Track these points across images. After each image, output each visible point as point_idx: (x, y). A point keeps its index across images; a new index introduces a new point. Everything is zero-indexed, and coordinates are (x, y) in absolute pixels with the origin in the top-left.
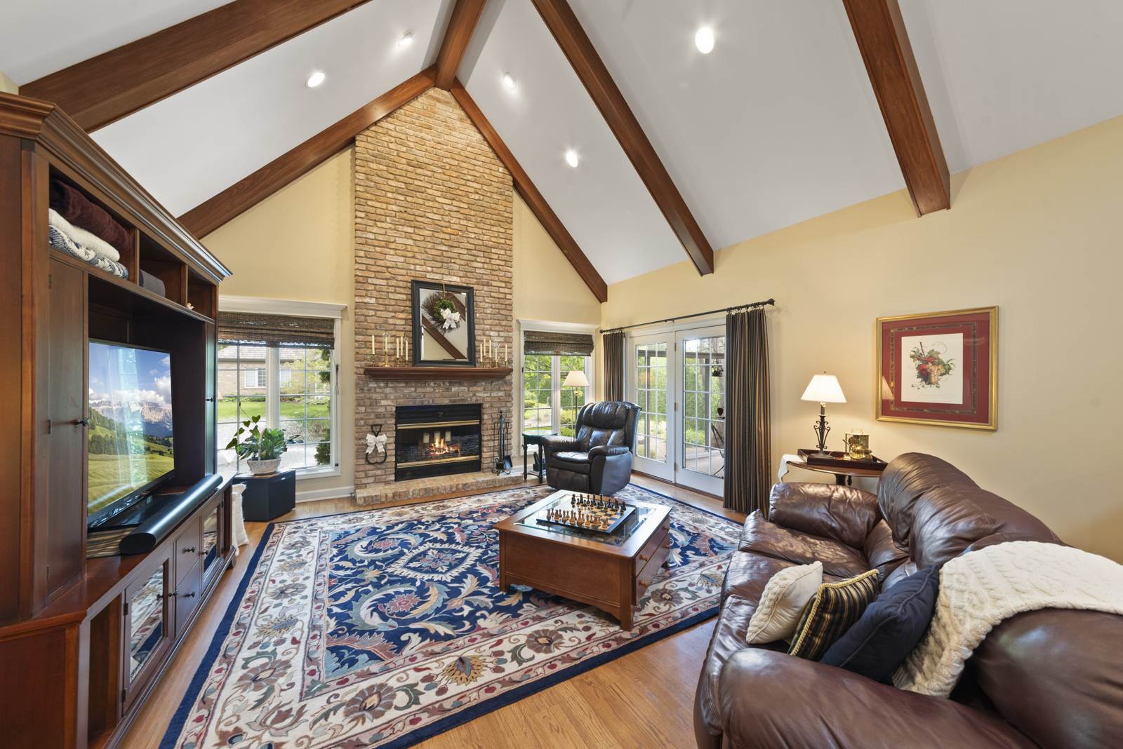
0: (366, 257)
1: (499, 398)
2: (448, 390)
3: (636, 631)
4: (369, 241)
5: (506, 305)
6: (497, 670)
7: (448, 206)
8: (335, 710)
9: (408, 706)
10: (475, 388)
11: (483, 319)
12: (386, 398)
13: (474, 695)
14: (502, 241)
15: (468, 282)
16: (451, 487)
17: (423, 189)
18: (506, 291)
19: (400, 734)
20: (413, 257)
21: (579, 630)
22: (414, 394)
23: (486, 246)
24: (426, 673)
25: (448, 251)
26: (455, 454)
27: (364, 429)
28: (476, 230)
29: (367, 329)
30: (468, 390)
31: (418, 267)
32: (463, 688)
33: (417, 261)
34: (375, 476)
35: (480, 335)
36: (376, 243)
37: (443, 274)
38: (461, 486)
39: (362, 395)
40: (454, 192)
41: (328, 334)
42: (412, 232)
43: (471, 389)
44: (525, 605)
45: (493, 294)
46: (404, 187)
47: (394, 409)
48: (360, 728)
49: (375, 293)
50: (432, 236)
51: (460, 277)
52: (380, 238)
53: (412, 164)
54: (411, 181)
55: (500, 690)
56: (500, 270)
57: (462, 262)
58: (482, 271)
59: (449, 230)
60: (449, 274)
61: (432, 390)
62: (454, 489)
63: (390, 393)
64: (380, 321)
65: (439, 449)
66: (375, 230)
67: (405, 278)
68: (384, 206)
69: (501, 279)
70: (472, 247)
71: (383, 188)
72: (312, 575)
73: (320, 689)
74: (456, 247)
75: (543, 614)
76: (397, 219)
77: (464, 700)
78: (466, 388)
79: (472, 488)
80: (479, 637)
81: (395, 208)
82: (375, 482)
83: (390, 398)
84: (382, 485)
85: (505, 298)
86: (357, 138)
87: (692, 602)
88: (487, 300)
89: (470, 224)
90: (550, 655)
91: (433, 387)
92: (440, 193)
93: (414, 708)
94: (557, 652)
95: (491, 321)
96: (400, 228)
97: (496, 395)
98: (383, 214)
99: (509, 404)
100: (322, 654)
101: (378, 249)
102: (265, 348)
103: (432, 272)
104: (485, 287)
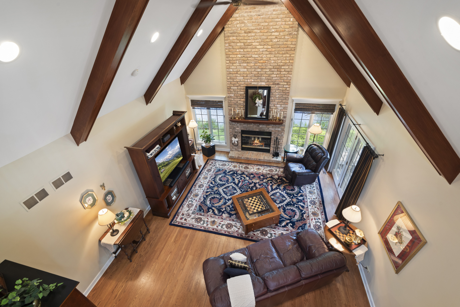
0: (230, 79)
1: (278, 131)
2: (258, 126)
3: (247, 236)
4: (231, 72)
5: (286, 93)
6: (217, 227)
7: (262, 49)
8: (194, 218)
9: (202, 224)
10: (269, 127)
11: (274, 100)
12: (238, 127)
13: (211, 229)
14: (288, 62)
15: (269, 84)
16: (255, 159)
17: (251, 43)
18: (287, 86)
19: (198, 228)
20: (247, 76)
21: (237, 228)
22: (246, 127)
23: (279, 66)
24: (208, 220)
25: (261, 71)
26: (262, 146)
27: (232, 135)
28: (274, 58)
29: (231, 105)
30: (266, 127)
31: (248, 80)
32: (210, 226)
33: (248, 78)
34: (235, 149)
35: (273, 107)
36: (233, 73)
37: (258, 82)
38: (258, 159)
39: (231, 126)
40: (265, 41)
41: (221, 106)
42: (246, 65)
43: (267, 127)
44: (234, 215)
45: (280, 89)
46: (243, 45)
47: (240, 131)
48: (195, 224)
49: (233, 92)
50: (255, 65)
51: (266, 82)
52: (235, 70)
53: (246, 32)
54: (246, 41)
55: (215, 231)
56: (285, 76)
57: (267, 75)
58: (276, 78)
59: (262, 61)
60: (261, 82)
61: (253, 126)
62: (256, 160)
63: (239, 126)
64: (235, 102)
65: (257, 143)
66: (233, 67)
67: (243, 85)
68: (235, 56)
69: (285, 81)
70: (272, 67)
71: (235, 48)
72: (206, 183)
73: (194, 213)
74: (265, 69)
75: (235, 220)
76: (240, 61)
77: (209, 229)
78: (265, 126)
79: (262, 161)
80: (220, 218)
81: (239, 56)
82: (235, 150)
83: (239, 128)
84: (237, 151)
85: (286, 90)
86: (225, 27)
87: (268, 238)
88: (277, 92)
89: (272, 56)
90: (227, 230)
91: (253, 125)
92: (258, 43)
93: (202, 225)
94: (229, 230)
95: (278, 100)
96: (242, 64)
97: (277, 129)
98: (235, 60)
99: (282, 133)
100: (198, 206)
101: (234, 75)
102: (206, 110)
103: (254, 81)
104: (277, 86)
